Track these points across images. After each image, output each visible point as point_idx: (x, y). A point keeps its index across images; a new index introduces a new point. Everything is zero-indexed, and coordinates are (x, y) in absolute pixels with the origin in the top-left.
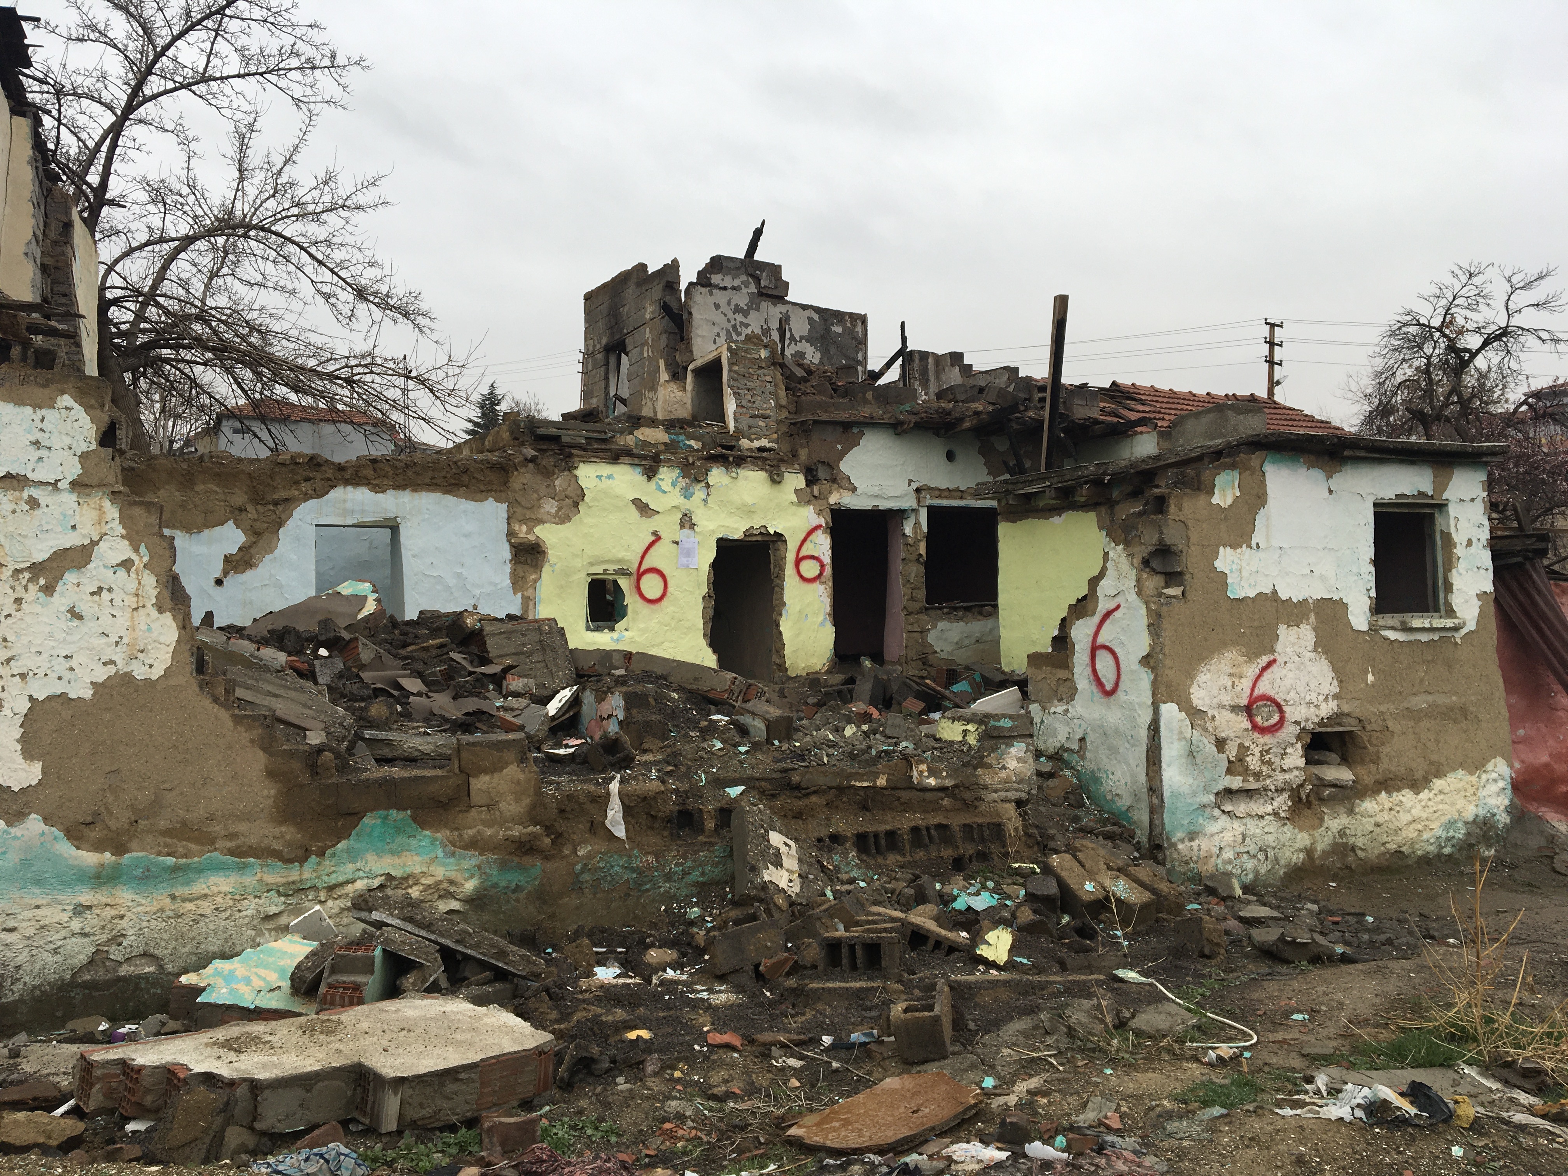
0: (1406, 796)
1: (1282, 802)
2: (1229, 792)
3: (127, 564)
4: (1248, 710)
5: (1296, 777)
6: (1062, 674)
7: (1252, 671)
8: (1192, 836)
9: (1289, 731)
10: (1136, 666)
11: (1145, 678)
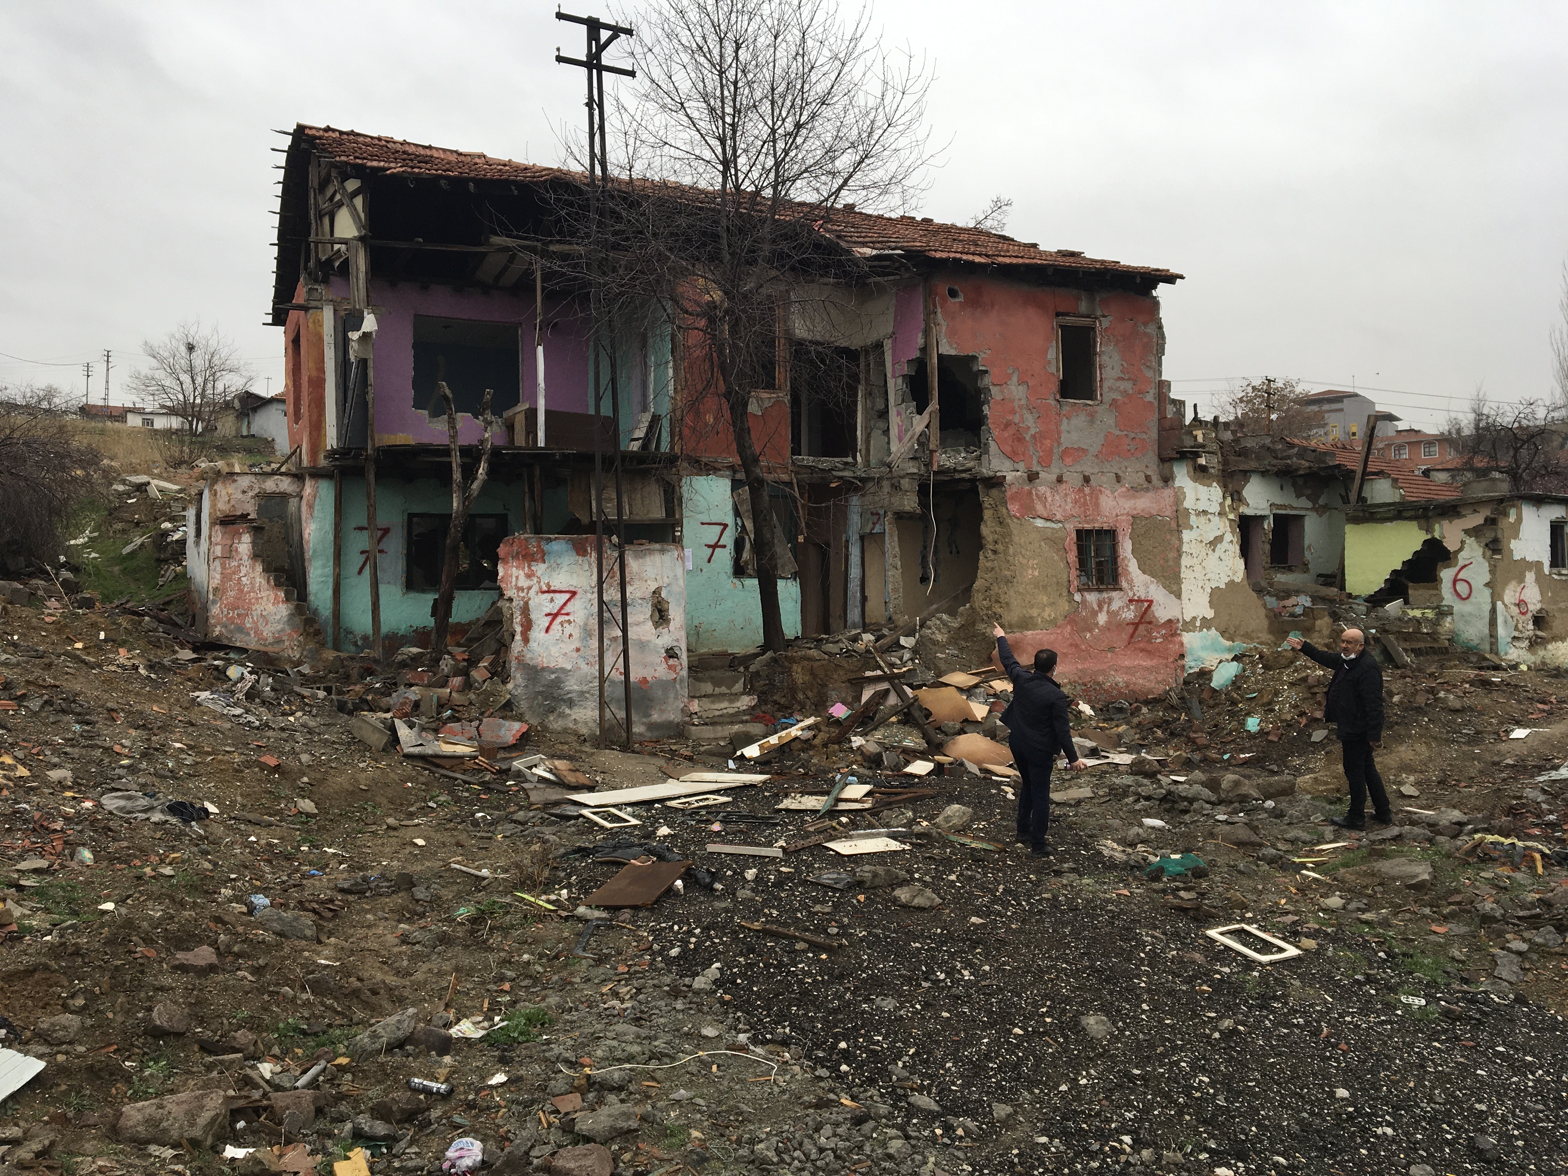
0: (1560, 644)
1: (1526, 643)
2: (1514, 638)
3: (1232, 542)
4: (1518, 605)
5: (1531, 633)
6: (1435, 592)
7: (1519, 590)
8: (1506, 654)
9: (1530, 615)
10: (1482, 587)
11: (1487, 592)
